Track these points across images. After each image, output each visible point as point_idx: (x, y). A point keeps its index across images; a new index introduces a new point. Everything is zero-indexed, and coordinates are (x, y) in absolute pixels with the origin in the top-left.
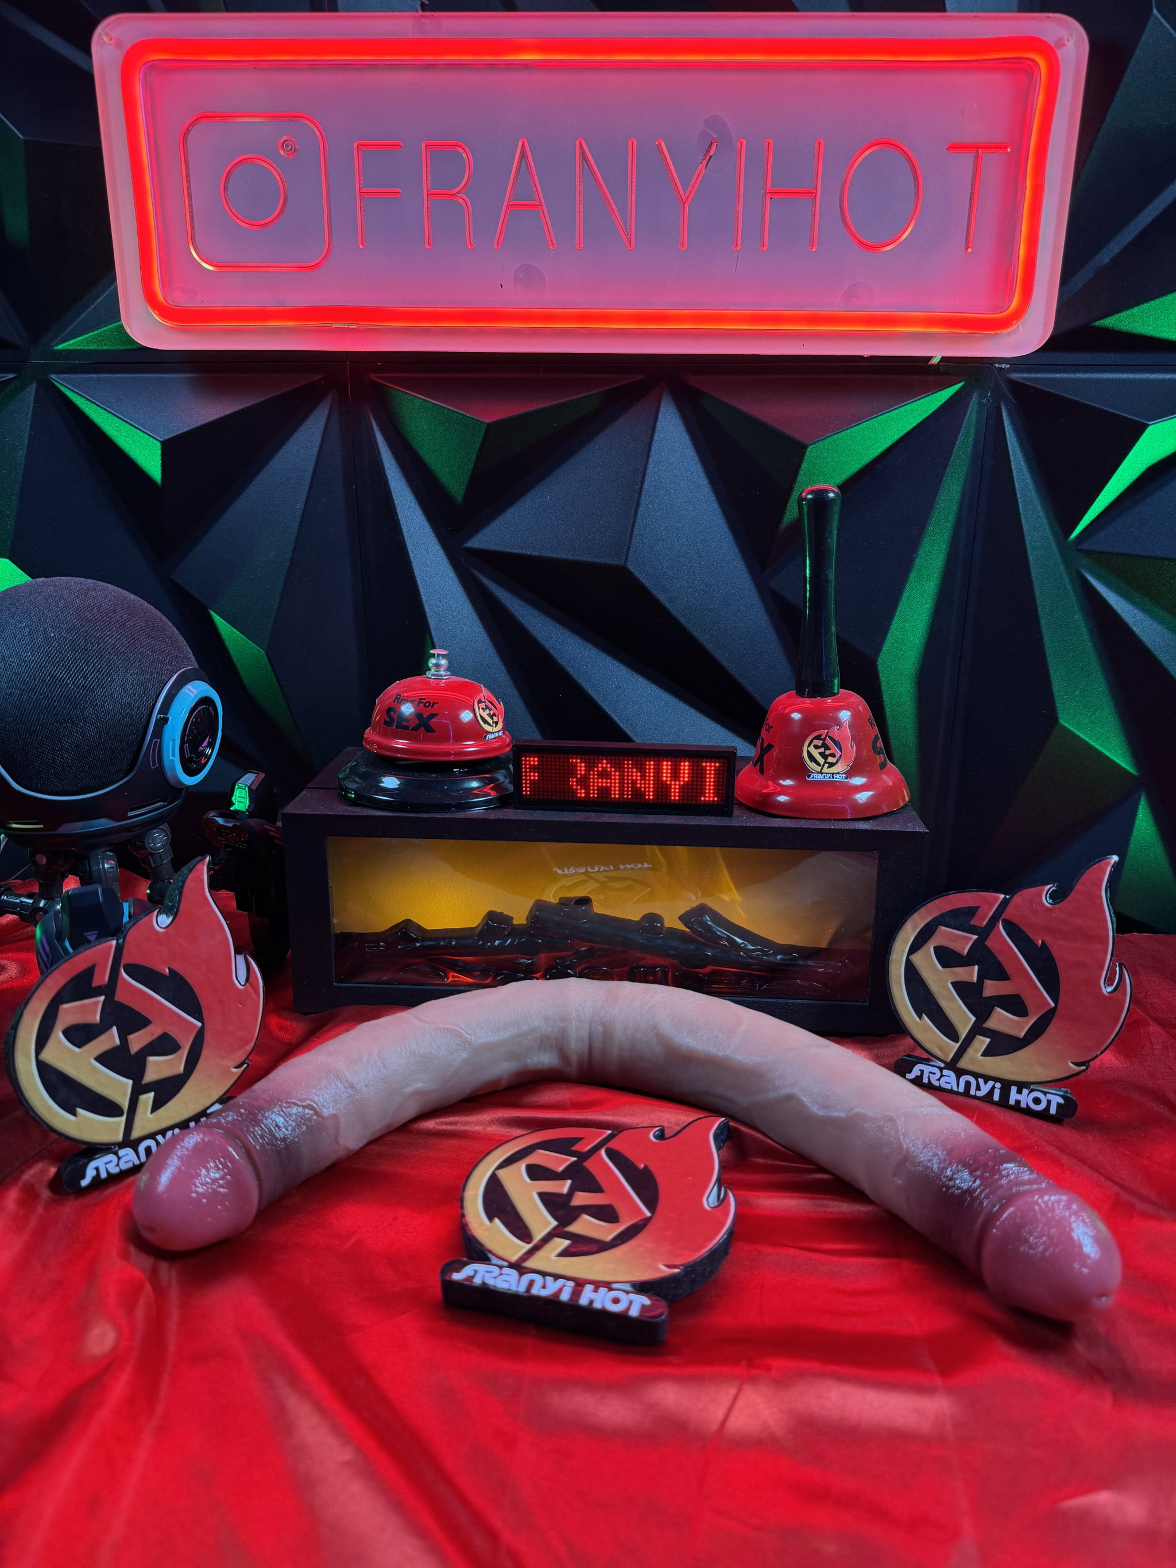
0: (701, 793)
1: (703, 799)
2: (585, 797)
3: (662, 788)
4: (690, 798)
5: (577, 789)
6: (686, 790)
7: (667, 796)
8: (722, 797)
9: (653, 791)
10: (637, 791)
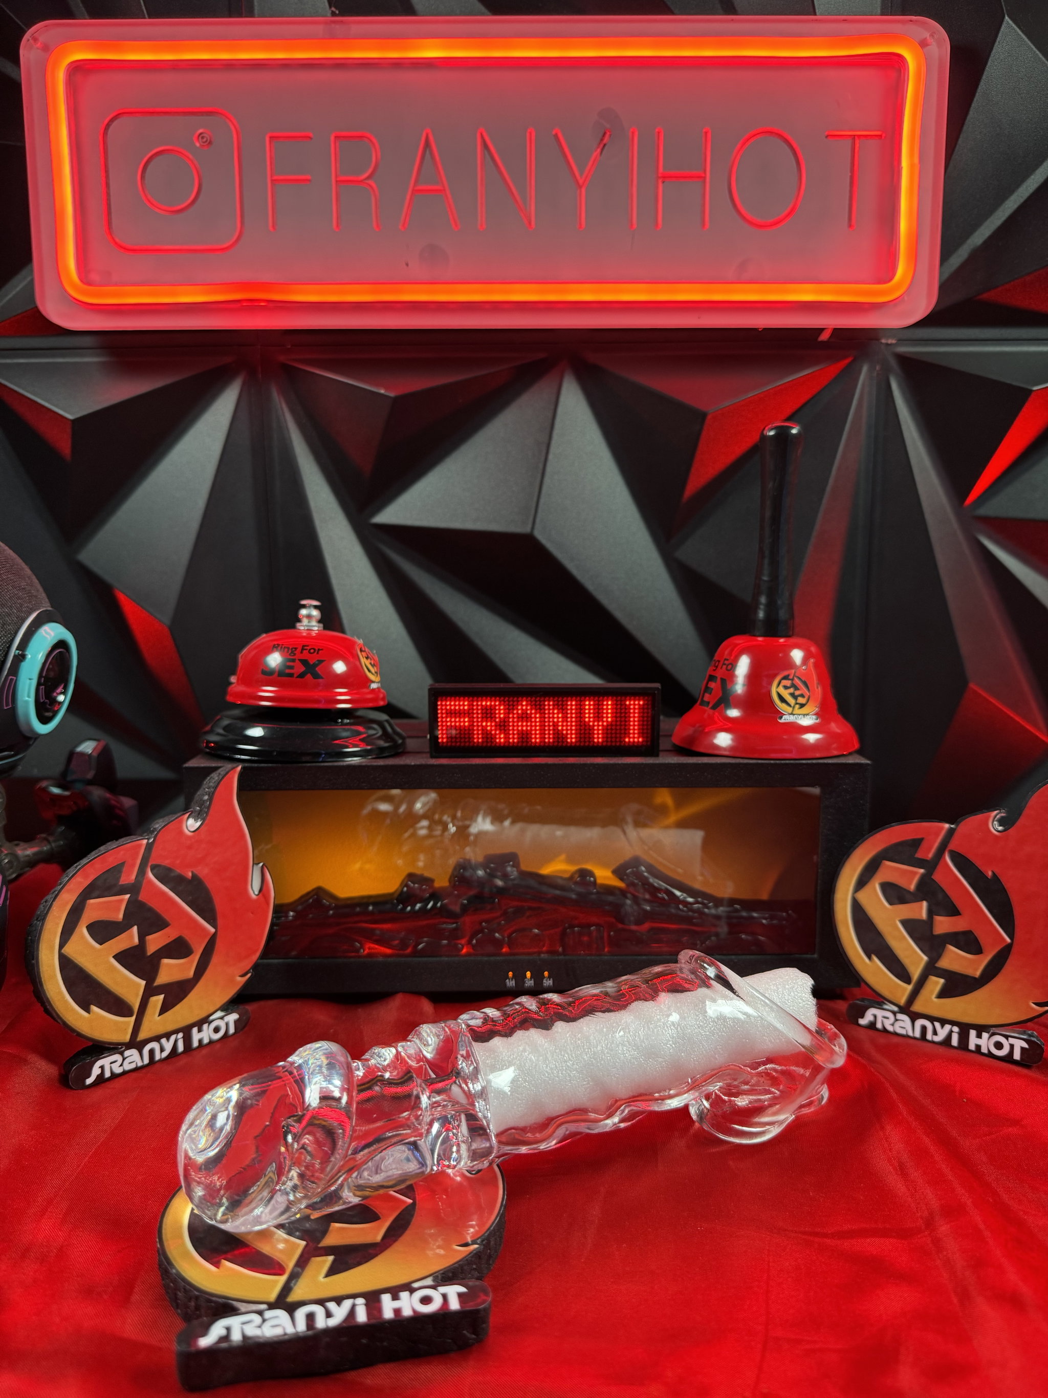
0: (625, 733)
1: (627, 740)
2: (505, 742)
3: (585, 730)
4: (613, 740)
5: (496, 734)
6: (609, 731)
7: (590, 738)
8: (647, 737)
9: (576, 734)
10: (558, 734)
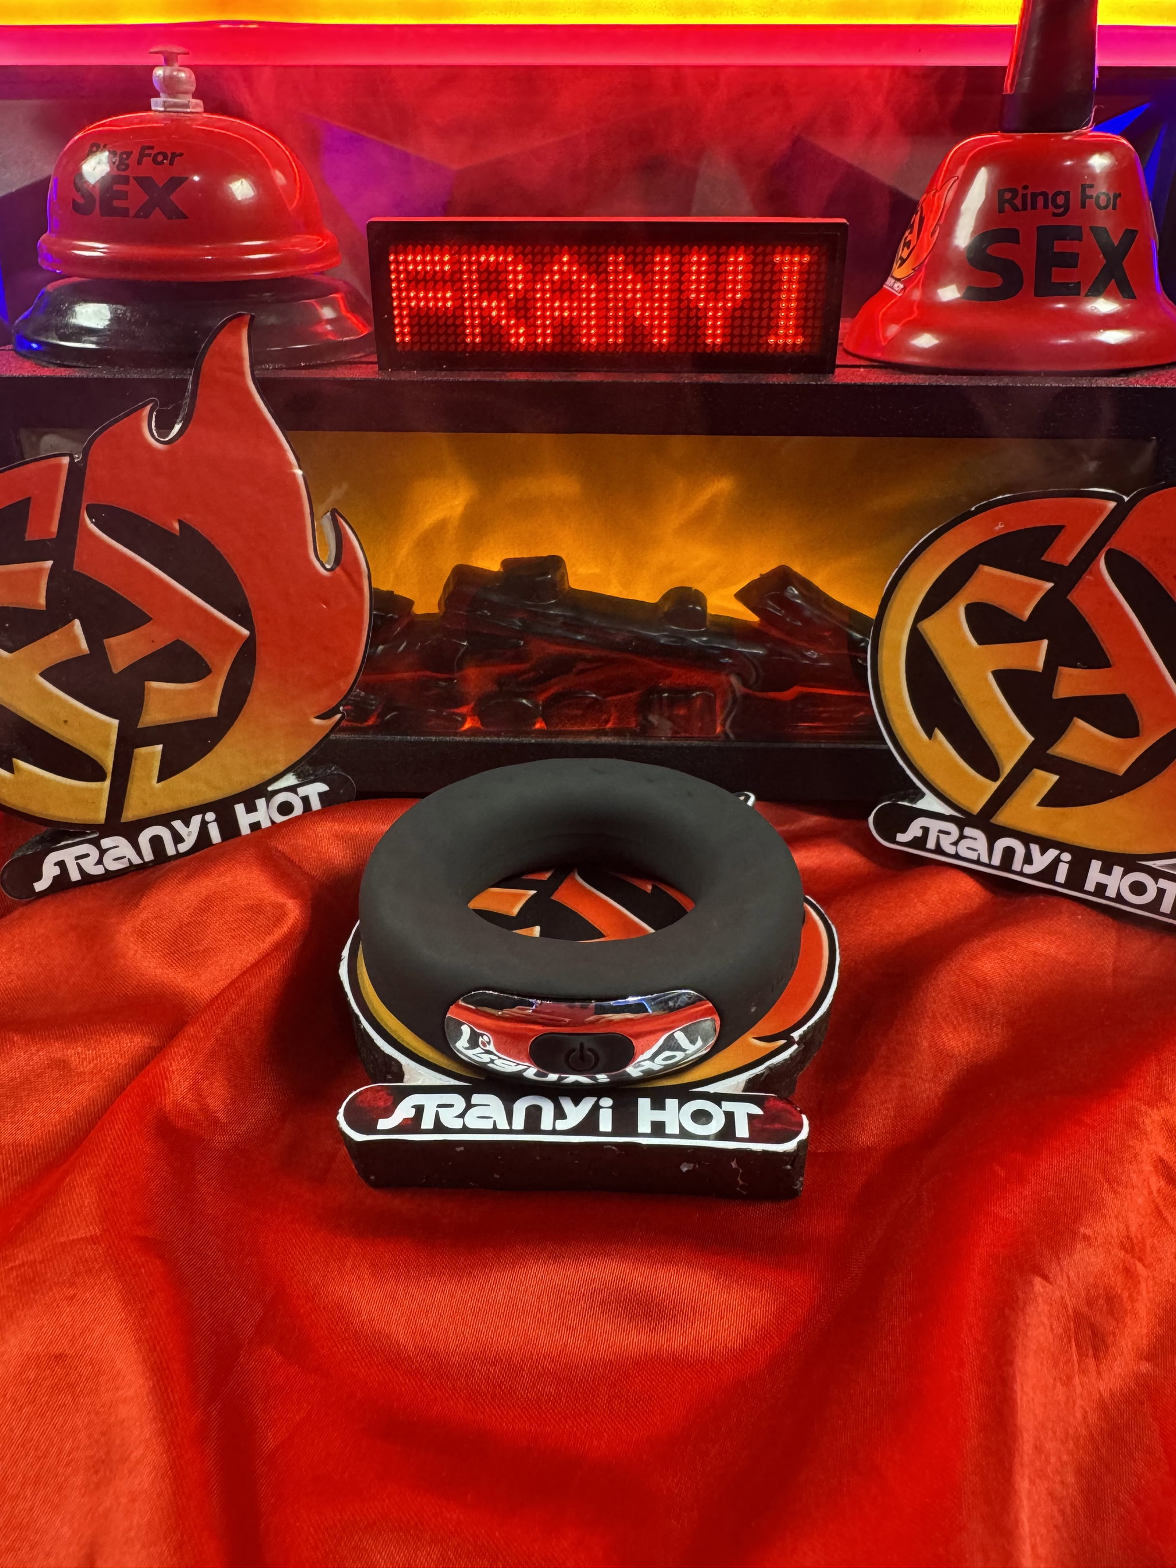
0: (769, 327)
1: (771, 341)
2: (527, 343)
3: (689, 318)
4: (745, 341)
5: (509, 327)
6: (737, 323)
7: (697, 336)
8: (812, 335)
9: (668, 326)
10: (635, 328)
